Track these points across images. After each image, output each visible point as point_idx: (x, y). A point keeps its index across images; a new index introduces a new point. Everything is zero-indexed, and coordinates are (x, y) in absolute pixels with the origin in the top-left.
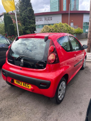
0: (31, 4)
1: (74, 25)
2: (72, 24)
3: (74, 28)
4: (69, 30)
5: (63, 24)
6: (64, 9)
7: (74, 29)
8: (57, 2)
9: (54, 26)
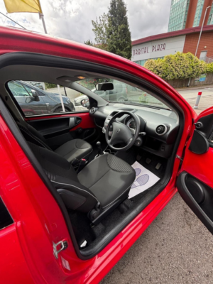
0: (126, 19)
1: (207, 56)
2: (203, 55)
3: (206, 61)
4: (192, 67)
5: (184, 55)
6: (196, 23)
7: (204, 63)
8: (184, 13)
9: (165, 59)
